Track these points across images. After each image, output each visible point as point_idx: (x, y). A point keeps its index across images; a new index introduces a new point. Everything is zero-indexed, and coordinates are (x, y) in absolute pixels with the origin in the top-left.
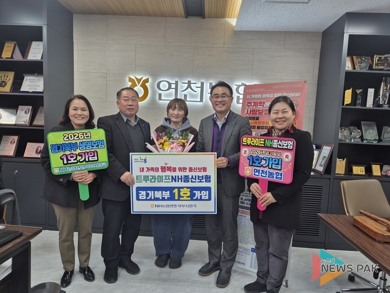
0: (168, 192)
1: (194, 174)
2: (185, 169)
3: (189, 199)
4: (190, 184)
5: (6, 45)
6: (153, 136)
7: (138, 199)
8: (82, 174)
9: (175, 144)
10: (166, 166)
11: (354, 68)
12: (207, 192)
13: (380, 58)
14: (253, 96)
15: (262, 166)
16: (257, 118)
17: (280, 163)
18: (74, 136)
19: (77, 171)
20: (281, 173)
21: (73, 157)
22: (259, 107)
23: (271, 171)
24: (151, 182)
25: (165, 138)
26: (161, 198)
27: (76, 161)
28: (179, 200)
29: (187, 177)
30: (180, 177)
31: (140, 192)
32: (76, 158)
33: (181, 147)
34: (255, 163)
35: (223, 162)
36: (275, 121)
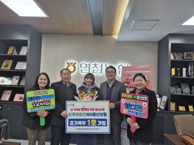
0: (85, 122)
1: (98, 112)
2: (93, 109)
3: (96, 125)
4: (96, 117)
5: (10, 48)
6: (78, 92)
7: (69, 125)
8: (42, 112)
9: (88, 96)
10: (84, 108)
11: (175, 59)
12: (105, 121)
13: (187, 54)
14: (127, 72)
15: (132, 109)
16: (129, 83)
17: (141, 108)
18: (39, 93)
19: (40, 110)
20: (142, 113)
21: (38, 103)
22: (130, 77)
23: (137, 112)
24: (76, 116)
25: (84, 93)
26: (81, 125)
27: (39, 105)
28: (90, 126)
29: (94, 113)
30: (91, 114)
31: (70, 121)
32: (40, 104)
33: (92, 98)
34: (129, 107)
35: (113, 105)
36: (137, 85)
